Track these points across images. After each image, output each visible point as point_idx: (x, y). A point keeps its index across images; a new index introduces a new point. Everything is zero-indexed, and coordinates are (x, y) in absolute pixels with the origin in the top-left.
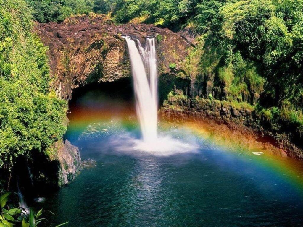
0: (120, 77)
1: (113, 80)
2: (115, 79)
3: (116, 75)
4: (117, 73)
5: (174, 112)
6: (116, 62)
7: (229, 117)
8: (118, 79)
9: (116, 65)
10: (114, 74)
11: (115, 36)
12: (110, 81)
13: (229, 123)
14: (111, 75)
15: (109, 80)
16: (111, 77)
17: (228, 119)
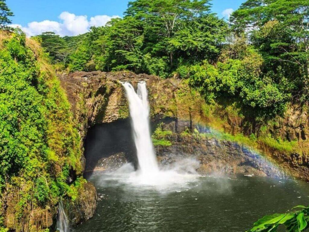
0: (118, 118)
1: (111, 121)
2: (113, 119)
3: (114, 116)
4: (115, 115)
5: (163, 147)
6: (115, 104)
7: (213, 148)
8: (116, 120)
9: (114, 107)
10: (113, 115)
11: (114, 81)
12: (109, 122)
13: (215, 153)
14: (110, 117)
15: (107, 121)
16: (110, 118)
17: (213, 149)
